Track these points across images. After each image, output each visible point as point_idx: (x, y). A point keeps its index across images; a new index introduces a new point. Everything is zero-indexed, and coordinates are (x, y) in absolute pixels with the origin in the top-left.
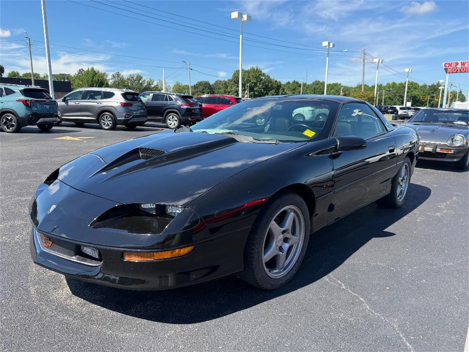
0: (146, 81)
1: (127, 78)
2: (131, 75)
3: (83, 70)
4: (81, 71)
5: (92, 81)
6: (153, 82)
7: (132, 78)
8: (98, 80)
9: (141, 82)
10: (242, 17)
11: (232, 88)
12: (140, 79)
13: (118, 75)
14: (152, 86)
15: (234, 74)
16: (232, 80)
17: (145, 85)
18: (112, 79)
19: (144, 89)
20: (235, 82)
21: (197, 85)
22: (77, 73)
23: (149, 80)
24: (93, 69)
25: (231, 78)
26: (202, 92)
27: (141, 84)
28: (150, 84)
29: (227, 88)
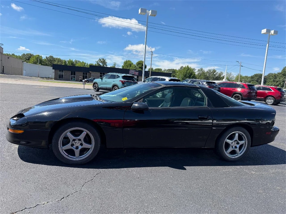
0: (218, 73)
1: (206, 71)
2: (209, 70)
3: (183, 67)
4: (182, 67)
5: (186, 73)
6: (222, 74)
7: (210, 71)
8: (190, 72)
9: (215, 73)
10: (270, 32)
11: (280, 79)
12: (215, 72)
13: (202, 69)
14: (222, 76)
15: (283, 69)
16: (281, 73)
17: (217, 76)
18: (198, 72)
19: (216, 78)
20: (283, 75)
21: (253, 76)
22: (180, 69)
23: (220, 73)
24: (188, 66)
25: (280, 72)
26: (256, 81)
27: (215, 75)
28: (221, 75)
29: (276, 78)
